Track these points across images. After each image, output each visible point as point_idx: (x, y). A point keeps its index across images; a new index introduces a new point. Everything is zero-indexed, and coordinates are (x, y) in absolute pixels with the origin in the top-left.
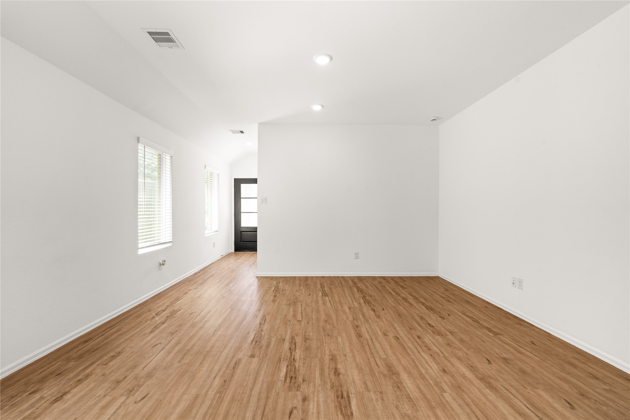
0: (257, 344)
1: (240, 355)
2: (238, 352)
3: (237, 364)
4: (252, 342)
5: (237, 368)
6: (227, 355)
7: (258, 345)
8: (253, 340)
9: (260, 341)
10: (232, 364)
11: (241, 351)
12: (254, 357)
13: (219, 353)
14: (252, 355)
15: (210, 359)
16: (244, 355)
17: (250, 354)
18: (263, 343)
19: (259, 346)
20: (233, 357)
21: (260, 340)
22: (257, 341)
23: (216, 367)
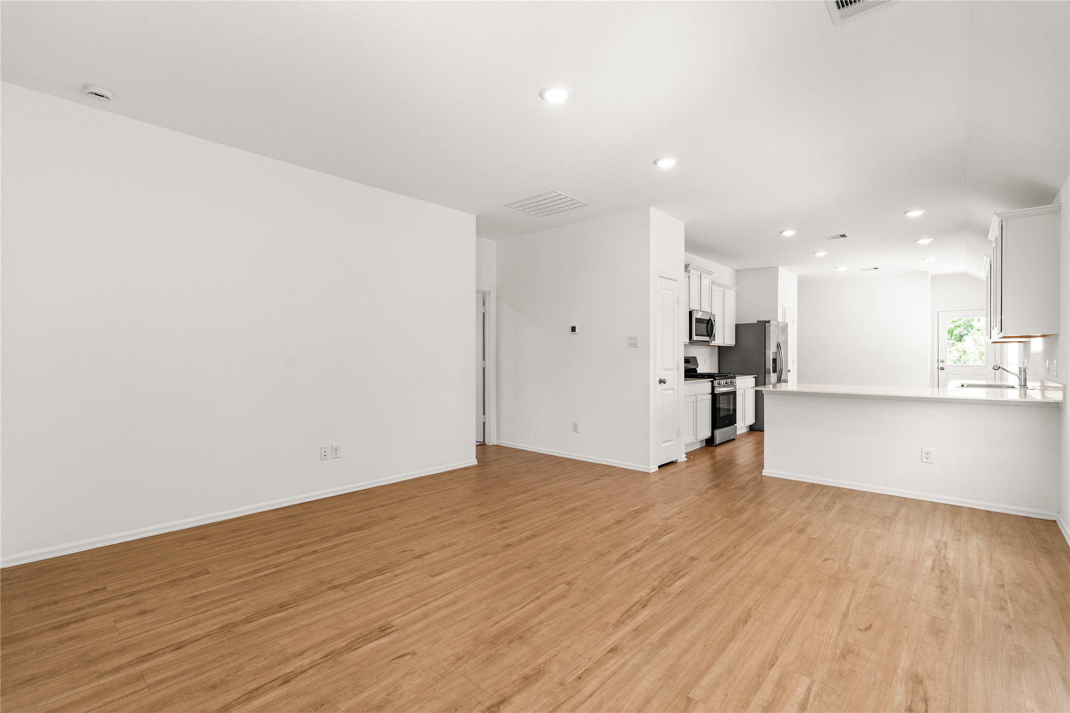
0: (677, 571)
1: (710, 565)
2: (711, 569)
3: (718, 557)
4: (683, 576)
5: (718, 554)
6: (727, 570)
7: (677, 569)
8: (680, 578)
9: (671, 572)
10: (723, 559)
11: (706, 569)
12: (692, 557)
13: (740, 576)
14: (692, 560)
15: (755, 573)
16: (704, 564)
17: (695, 562)
18: (668, 569)
19: (676, 567)
20: (720, 566)
21: (670, 574)
22: (676, 574)
23: (745, 562)
